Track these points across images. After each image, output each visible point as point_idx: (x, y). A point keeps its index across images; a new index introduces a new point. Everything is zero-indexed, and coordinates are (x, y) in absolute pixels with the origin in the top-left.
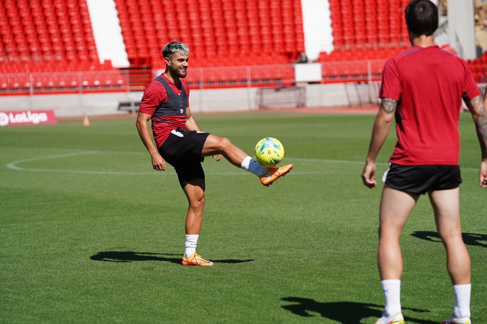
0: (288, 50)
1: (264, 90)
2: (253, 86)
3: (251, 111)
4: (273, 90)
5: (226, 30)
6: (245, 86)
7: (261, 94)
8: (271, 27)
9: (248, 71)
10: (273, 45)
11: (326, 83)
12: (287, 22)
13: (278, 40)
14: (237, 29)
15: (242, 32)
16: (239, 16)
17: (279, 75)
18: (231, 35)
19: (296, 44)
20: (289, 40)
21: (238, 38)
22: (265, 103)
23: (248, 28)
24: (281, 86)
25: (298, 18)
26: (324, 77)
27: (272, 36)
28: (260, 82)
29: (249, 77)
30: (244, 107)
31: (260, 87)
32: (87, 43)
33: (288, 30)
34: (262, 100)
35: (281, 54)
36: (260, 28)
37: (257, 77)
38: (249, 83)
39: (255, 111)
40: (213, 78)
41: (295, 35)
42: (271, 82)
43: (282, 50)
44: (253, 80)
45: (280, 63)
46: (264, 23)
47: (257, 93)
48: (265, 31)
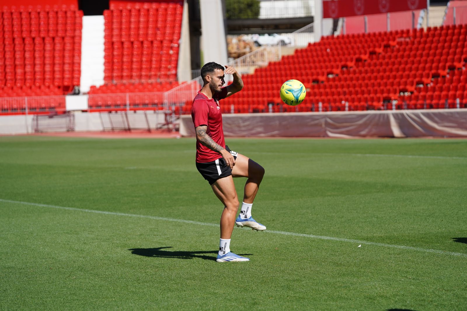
0: (66, 84)
1: (39, 117)
2: (30, 113)
3: (28, 135)
4: (47, 117)
5: (15, 66)
6: (24, 114)
7: (37, 120)
8: (53, 65)
9: (26, 101)
10: (53, 79)
11: (91, 111)
12: (67, 60)
13: (58, 76)
14: (25, 66)
15: (28, 69)
16: (27, 55)
17: (53, 105)
18: (19, 71)
19: (72, 78)
20: (67, 76)
21: (25, 73)
22: (40, 128)
23: (34, 65)
24: (54, 113)
25: (76, 58)
26: (90, 106)
27: (53, 72)
28: (38, 110)
29: (26, 106)
30: (23, 131)
31: (36, 115)
33: (67, 67)
34: (37, 125)
35: (59, 87)
36: (44, 64)
37: (34, 105)
38: (27, 111)
39: (32, 134)
41: (72, 72)
42: (47, 110)
43: (61, 84)
44: (30, 108)
45: (55, 94)
46: (48, 61)
47: (33, 119)
48: (48, 68)
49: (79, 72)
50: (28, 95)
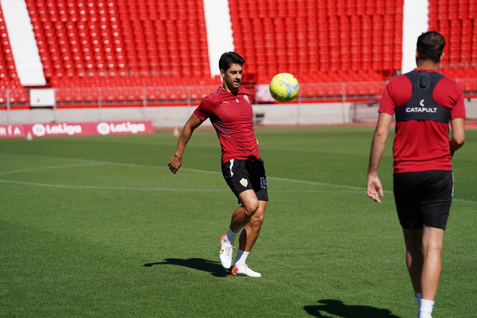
0: (386, 68)
1: (357, 105)
2: (347, 101)
3: (345, 125)
4: (366, 105)
5: (329, 48)
6: (340, 101)
7: (355, 108)
8: (372, 46)
9: (343, 87)
10: (372, 63)
12: (387, 42)
13: (376, 59)
14: (340, 48)
15: (344, 51)
16: (343, 36)
17: (372, 92)
18: (334, 53)
19: (393, 62)
20: (387, 59)
21: (340, 56)
22: (358, 117)
23: (350, 47)
24: (373, 101)
25: (397, 39)
27: (372, 55)
28: (356, 98)
29: (343, 92)
30: (339, 121)
31: (353, 103)
32: (201, 60)
33: (387, 49)
34: (355, 113)
35: (378, 72)
36: (361, 46)
37: (351, 92)
38: (344, 98)
39: (349, 124)
40: (310, 93)
41: (393, 54)
42: (366, 97)
43: (380, 68)
44: (348, 95)
45: (375, 80)
46: (365, 43)
47: (351, 108)
48: (366, 50)
49: (401, 54)
50: (345, 81)
